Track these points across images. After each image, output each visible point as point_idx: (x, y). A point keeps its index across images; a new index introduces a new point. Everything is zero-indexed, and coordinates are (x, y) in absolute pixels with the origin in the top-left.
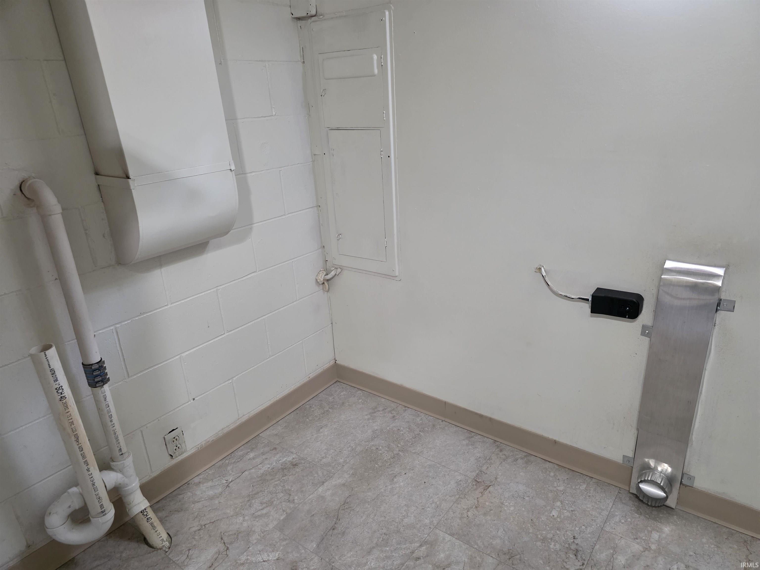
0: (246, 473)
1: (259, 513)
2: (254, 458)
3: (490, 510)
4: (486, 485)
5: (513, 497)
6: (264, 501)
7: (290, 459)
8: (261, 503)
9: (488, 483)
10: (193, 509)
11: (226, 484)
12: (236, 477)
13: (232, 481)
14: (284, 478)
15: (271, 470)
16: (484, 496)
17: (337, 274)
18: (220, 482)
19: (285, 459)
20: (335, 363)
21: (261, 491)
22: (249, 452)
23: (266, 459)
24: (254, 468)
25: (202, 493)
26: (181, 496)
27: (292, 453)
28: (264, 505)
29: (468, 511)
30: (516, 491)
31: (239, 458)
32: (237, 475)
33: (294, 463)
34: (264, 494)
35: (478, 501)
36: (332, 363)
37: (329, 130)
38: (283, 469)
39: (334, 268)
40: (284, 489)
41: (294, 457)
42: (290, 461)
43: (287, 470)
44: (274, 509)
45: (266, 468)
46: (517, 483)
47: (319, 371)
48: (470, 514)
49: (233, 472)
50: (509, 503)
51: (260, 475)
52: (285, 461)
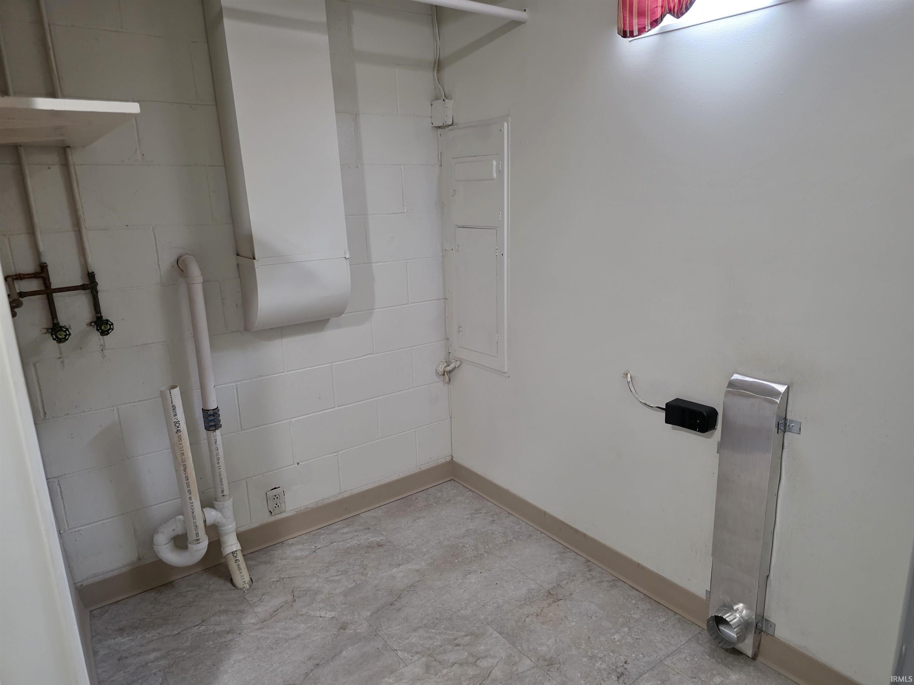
0: (335, 544)
1: (332, 578)
2: (346, 533)
3: (550, 621)
4: (558, 598)
5: (580, 614)
6: (341, 569)
7: (378, 539)
8: (337, 571)
9: (561, 597)
10: (278, 564)
11: (314, 550)
12: (325, 546)
13: (320, 548)
14: (366, 554)
15: (357, 546)
16: (551, 607)
17: (457, 366)
18: (310, 547)
19: (374, 539)
20: (452, 459)
21: (341, 561)
22: (344, 527)
23: (357, 535)
24: (343, 541)
25: (291, 553)
26: (274, 552)
27: (382, 535)
28: (339, 573)
29: (527, 617)
30: (587, 609)
31: (334, 531)
32: (326, 544)
33: (381, 544)
34: (343, 564)
35: (542, 610)
36: (448, 459)
37: (457, 227)
38: (368, 547)
39: (454, 360)
40: (362, 563)
41: (382, 539)
42: (378, 541)
43: (371, 549)
44: (347, 578)
45: (353, 543)
46: (591, 602)
47: (433, 464)
48: (527, 619)
49: (323, 541)
50: (573, 619)
51: (346, 548)
52: (373, 541)
